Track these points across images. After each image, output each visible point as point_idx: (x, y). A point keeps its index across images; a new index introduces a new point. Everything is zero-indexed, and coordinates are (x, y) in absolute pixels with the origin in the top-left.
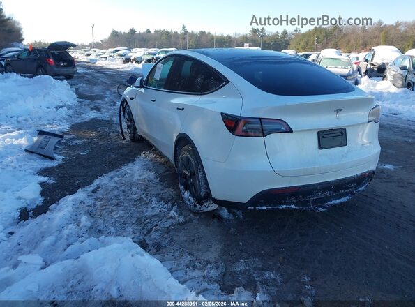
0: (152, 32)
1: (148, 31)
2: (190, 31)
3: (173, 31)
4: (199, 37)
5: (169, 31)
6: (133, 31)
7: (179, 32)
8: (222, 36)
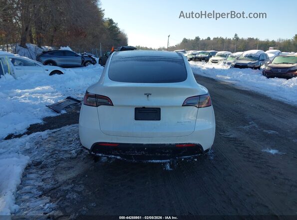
0: (212, 39)
1: (209, 38)
2: (240, 38)
3: (228, 38)
4: (248, 42)
5: (224, 38)
6: (197, 39)
7: (232, 39)
8: (268, 41)
